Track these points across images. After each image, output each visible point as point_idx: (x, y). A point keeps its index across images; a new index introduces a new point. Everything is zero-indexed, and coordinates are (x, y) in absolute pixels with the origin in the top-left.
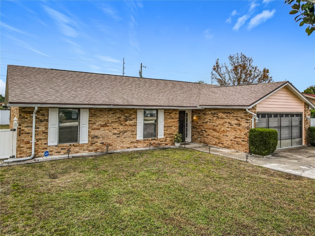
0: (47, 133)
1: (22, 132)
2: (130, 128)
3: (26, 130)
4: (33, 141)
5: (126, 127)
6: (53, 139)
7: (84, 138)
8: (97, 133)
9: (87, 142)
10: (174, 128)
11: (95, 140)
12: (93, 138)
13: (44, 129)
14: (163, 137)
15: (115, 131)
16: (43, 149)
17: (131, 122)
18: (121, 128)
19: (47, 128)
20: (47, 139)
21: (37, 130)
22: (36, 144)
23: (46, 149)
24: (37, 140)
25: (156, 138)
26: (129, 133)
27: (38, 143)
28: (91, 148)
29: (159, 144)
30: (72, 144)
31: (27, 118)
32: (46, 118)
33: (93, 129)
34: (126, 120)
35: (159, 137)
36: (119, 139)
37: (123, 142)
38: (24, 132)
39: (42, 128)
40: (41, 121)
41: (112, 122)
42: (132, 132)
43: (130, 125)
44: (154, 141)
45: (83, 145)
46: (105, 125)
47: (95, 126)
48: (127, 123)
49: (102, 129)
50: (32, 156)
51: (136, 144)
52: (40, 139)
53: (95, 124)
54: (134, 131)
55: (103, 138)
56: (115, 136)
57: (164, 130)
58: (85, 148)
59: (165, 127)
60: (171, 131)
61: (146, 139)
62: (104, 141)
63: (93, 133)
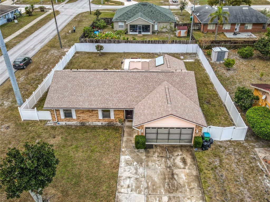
1: (52, 114)
2: (95, 114)
4: (56, 117)
5: (93, 114)
6: (62, 116)
7: (74, 117)
8: (79, 115)
9: (76, 118)
11: (79, 118)
14: (114, 118)
15: (88, 115)
17: (96, 112)
18: (91, 114)
19: (60, 113)
20: (60, 116)
23: (61, 119)
26: (95, 116)
28: (78, 120)
29: (112, 121)
30: (70, 118)
32: (59, 110)
35: (111, 118)
36: (90, 118)
37: (92, 119)
39: (58, 113)
40: (57, 111)
42: (96, 115)
44: (109, 120)
47: (78, 113)
48: (93, 112)
49: (82, 114)
50: (57, 121)
51: (99, 121)
52: (58, 116)
54: (97, 116)
56: (88, 117)
57: (114, 116)
58: (75, 120)
59: (114, 114)
60: (119, 116)
61: (104, 119)
62: (83, 118)
63: (78, 115)
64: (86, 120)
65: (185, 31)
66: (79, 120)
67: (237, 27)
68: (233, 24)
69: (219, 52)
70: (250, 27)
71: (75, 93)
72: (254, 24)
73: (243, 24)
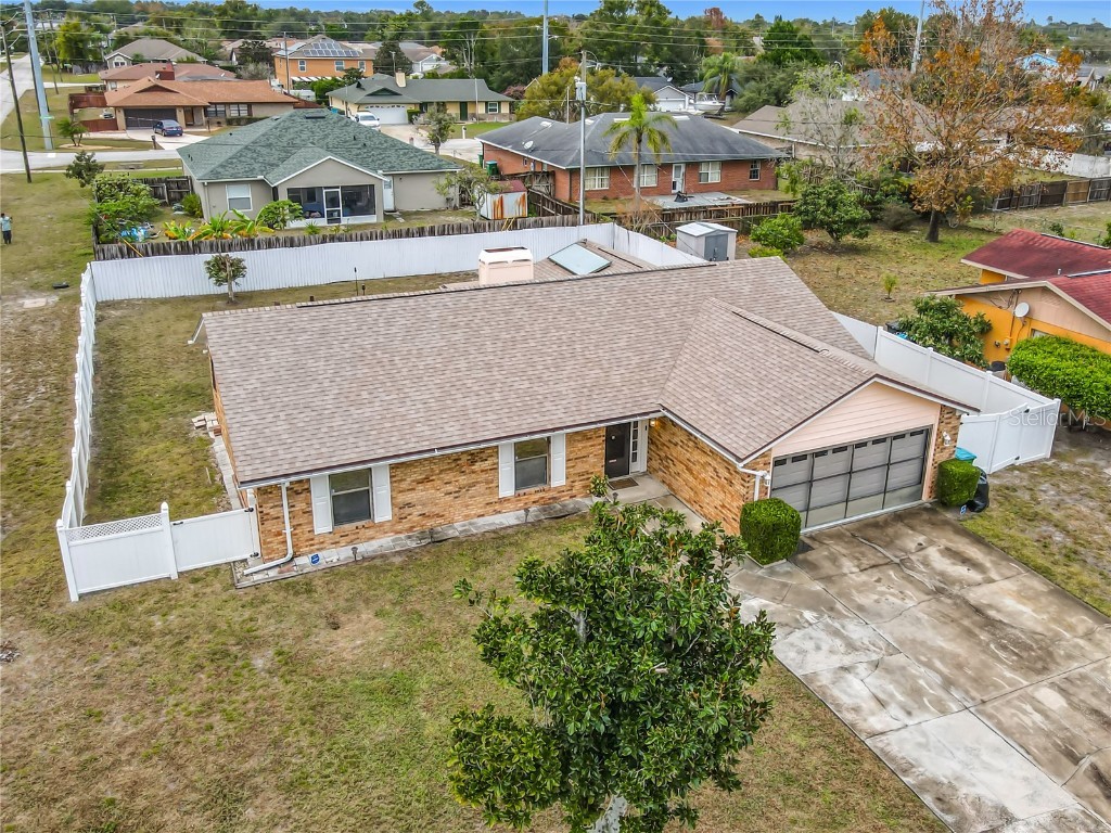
0: (310, 512)
1: (265, 517)
2: (484, 476)
3: (272, 512)
4: (288, 530)
5: (473, 475)
6: (323, 522)
7: (383, 510)
8: (409, 497)
9: (389, 517)
10: (592, 460)
11: (407, 510)
12: (401, 509)
13: (304, 506)
14: (563, 482)
15: (450, 488)
16: (307, 541)
17: (486, 465)
18: (463, 479)
19: (309, 504)
20: (311, 523)
21: (293, 509)
22: (292, 535)
23: (312, 539)
24: (295, 527)
25: (546, 487)
26: (481, 488)
27: (297, 531)
28: (399, 527)
29: (554, 498)
30: (360, 524)
31: (271, 493)
32: (306, 487)
33: (400, 492)
34: (473, 462)
35: (554, 484)
36: (458, 501)
37: (468, 506)
38: (268, 517)
39: (300, 506)
40: (297, 493)
41: (441, 472)
42: (487, 483)
43: (482, 471)
44: (541, 495)
45: (381, 525)
46: (427, 479)
47: (404, 485)
48: (476, 467)
49: (421, 487)
50: (289, 556)
51: (497, 507)
52: (300, 525)
53: (405, 480)
54: (492, 482)
55: (424, 505)
56: (449, 498)
57: (567, 468)
58: (386, 527)
59: (568, 460)
60: (586, 467)
61: (521, 492)
62: (425, 511)
63: (401, 498)
64: (438, 516)
65: (518, 196)
66: (405, 525)
67: (677, 177)
68: (665, 168)
69: (707, 237)
70: (714, 175)
71: (365, 394)
72: (726, 165)
73: (693, 166)
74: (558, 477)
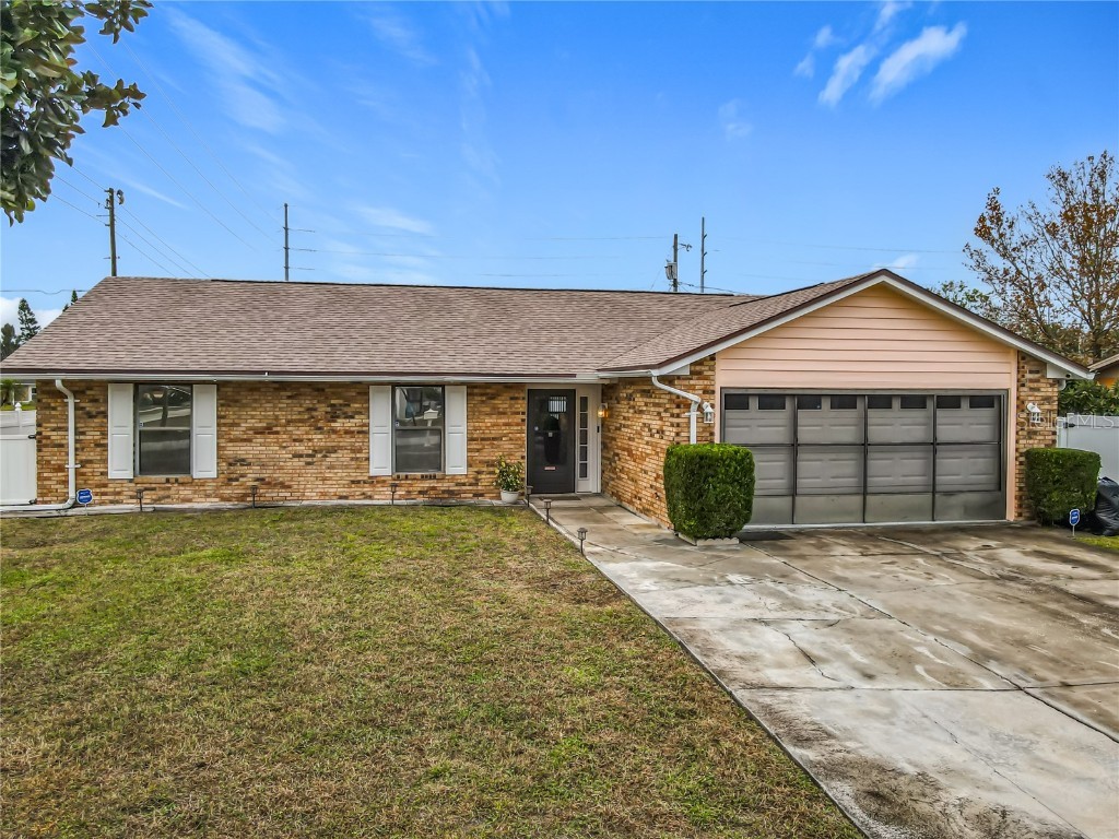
0: (106, 445)
1: (44, 441)
2: (348, 440)
3: (55, 436)
4: (71, 465)
5: (333, 436)
6: (120, 462)
7: (205, 464)
8: (242, 450)
9: (214, 474)
10: (506, 445)
11: (240, 469)
12: (231, 465)
13: (97, 435)
14: (463, 470)
15: (300, 448)
16: (98, 486)
17: (350, 424)
18: (319, 439)
19: (104, 434)
20: (105, 461)
21: (82, 437)
22: (77, 473)
23: (105, 486)
24: (84, 463)
25: (439, 474)
26: (344, 456)
27: (84, 470)
28: (227, 491)
29: (451, 493)
30: (172, 477)
31: (54, 409)
32: (102, 409)
33: (231, 441)
34: (334, 418)
35: (450, 470)
36: (311, 470)
37: (324, 479)
38: (49, 442)
39: (92, 435)
40: (90, 416)
41: (289, 422)
42: (353, 451)
43: (347, 432)
44: (433, 483)
45: (203, 482)
46: (268, 430)
47: (236, 432)
48: (338, 425)
49: (259, 440)
50: (70, 502)
51: (367, 489)
52: (91, 462)
53: (238, 425)
54: (360, 451)
55: (263, 466)
56: (298, 463)
57: (469, 450)
58: (209, 488)
59: (470, 440)
60: (495, 455)
61: (402, 474)
62: (265, 475)
63: (233, 450)
64: (283, 486)
66: (234, 490)
74: (456, 462)
